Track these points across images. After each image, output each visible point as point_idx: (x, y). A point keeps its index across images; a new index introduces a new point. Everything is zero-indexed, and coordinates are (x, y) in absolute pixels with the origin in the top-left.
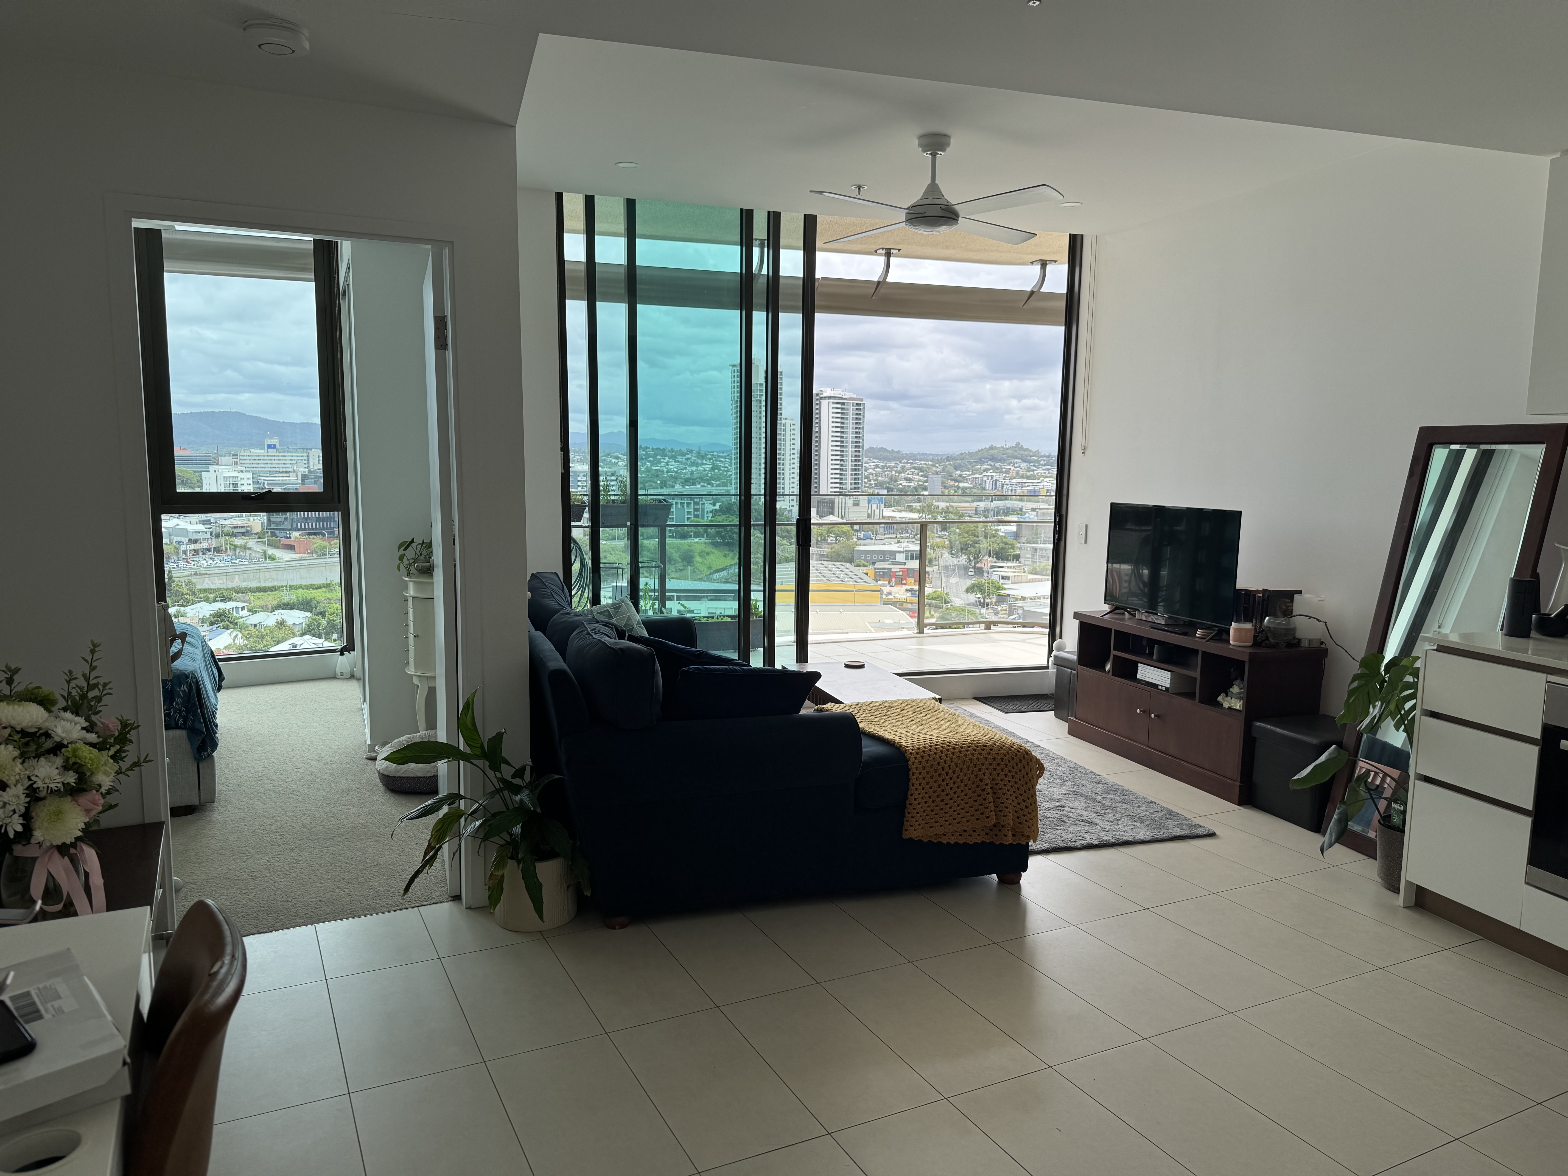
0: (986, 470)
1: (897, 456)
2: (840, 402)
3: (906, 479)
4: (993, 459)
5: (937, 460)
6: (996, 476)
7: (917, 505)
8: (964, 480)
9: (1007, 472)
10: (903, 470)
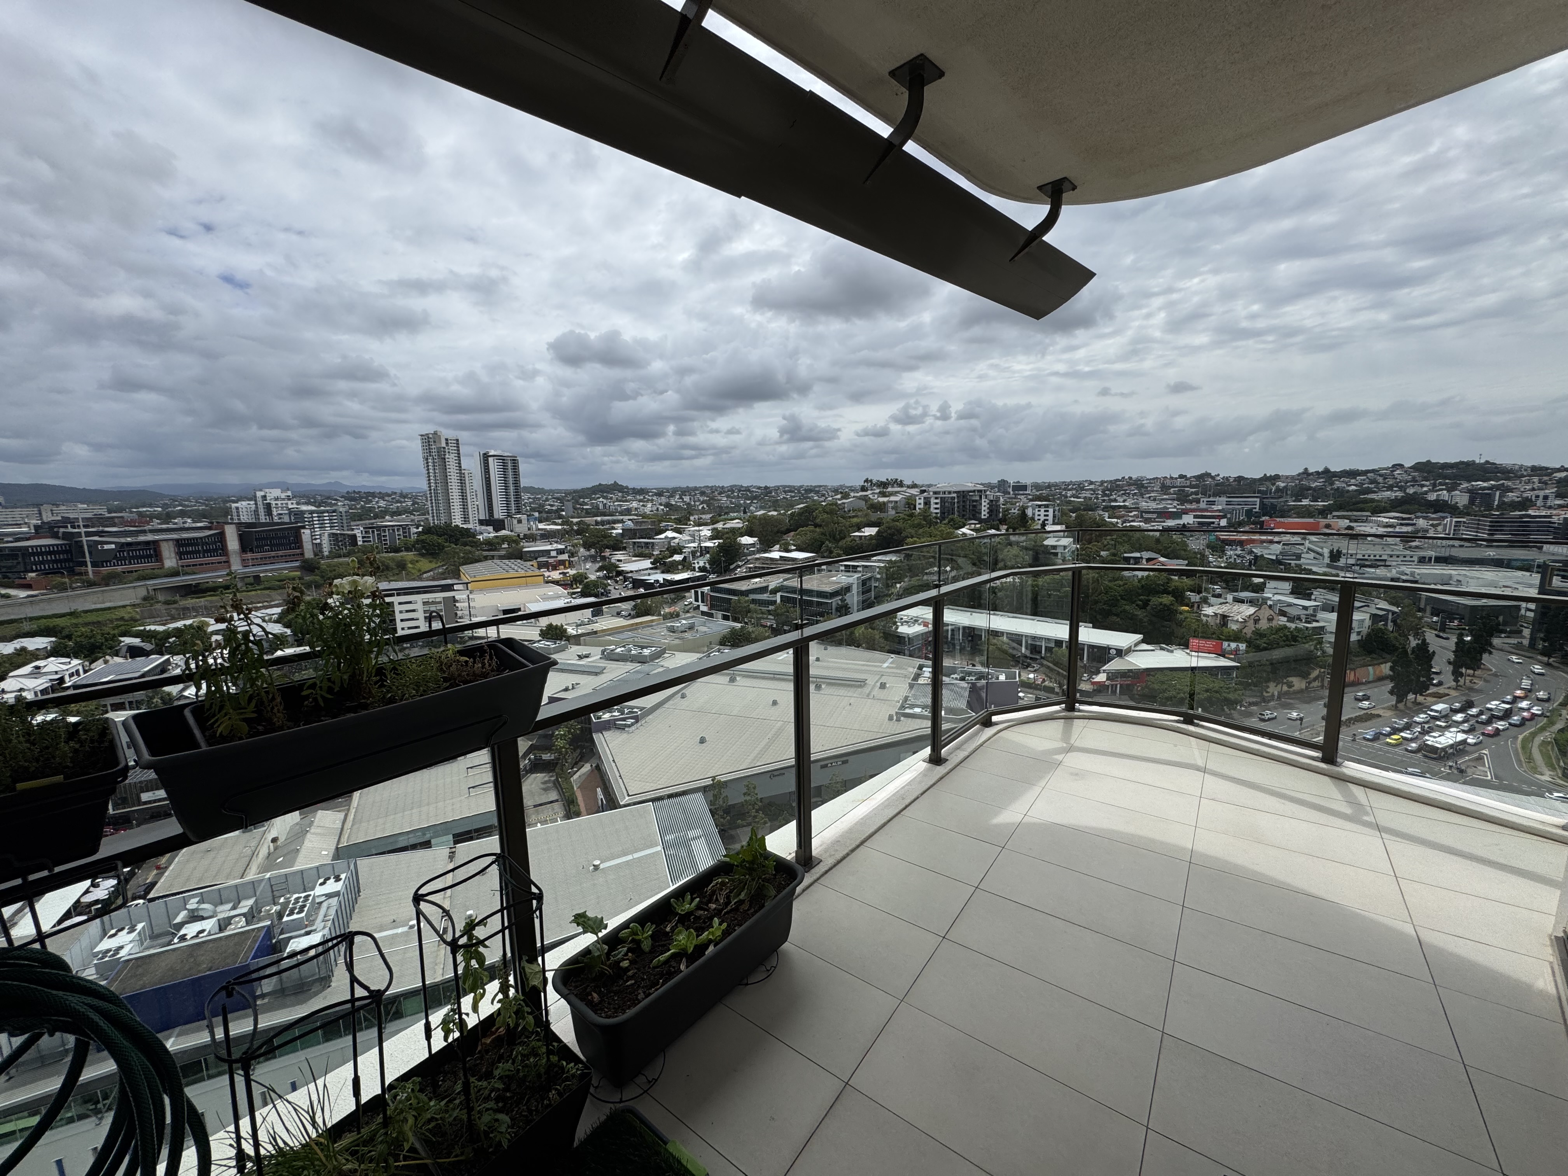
0: (599, 498)
1: (542, 491)
2: (502, 459)
3: (549, 505)
4: (603, 492)
5: (568, 493)
6: (605, 501)
7: (560, 521)
8: (586, 504)
9: (611, 498)
10: (547, 500)
